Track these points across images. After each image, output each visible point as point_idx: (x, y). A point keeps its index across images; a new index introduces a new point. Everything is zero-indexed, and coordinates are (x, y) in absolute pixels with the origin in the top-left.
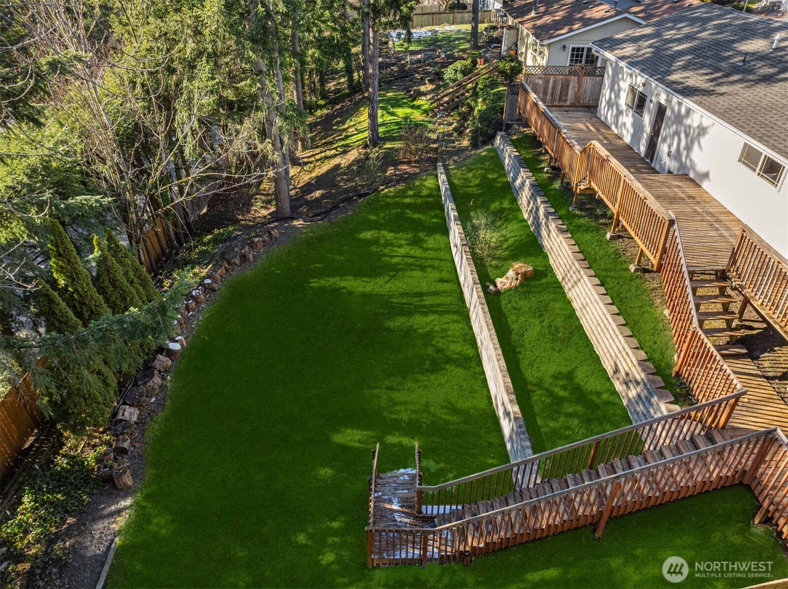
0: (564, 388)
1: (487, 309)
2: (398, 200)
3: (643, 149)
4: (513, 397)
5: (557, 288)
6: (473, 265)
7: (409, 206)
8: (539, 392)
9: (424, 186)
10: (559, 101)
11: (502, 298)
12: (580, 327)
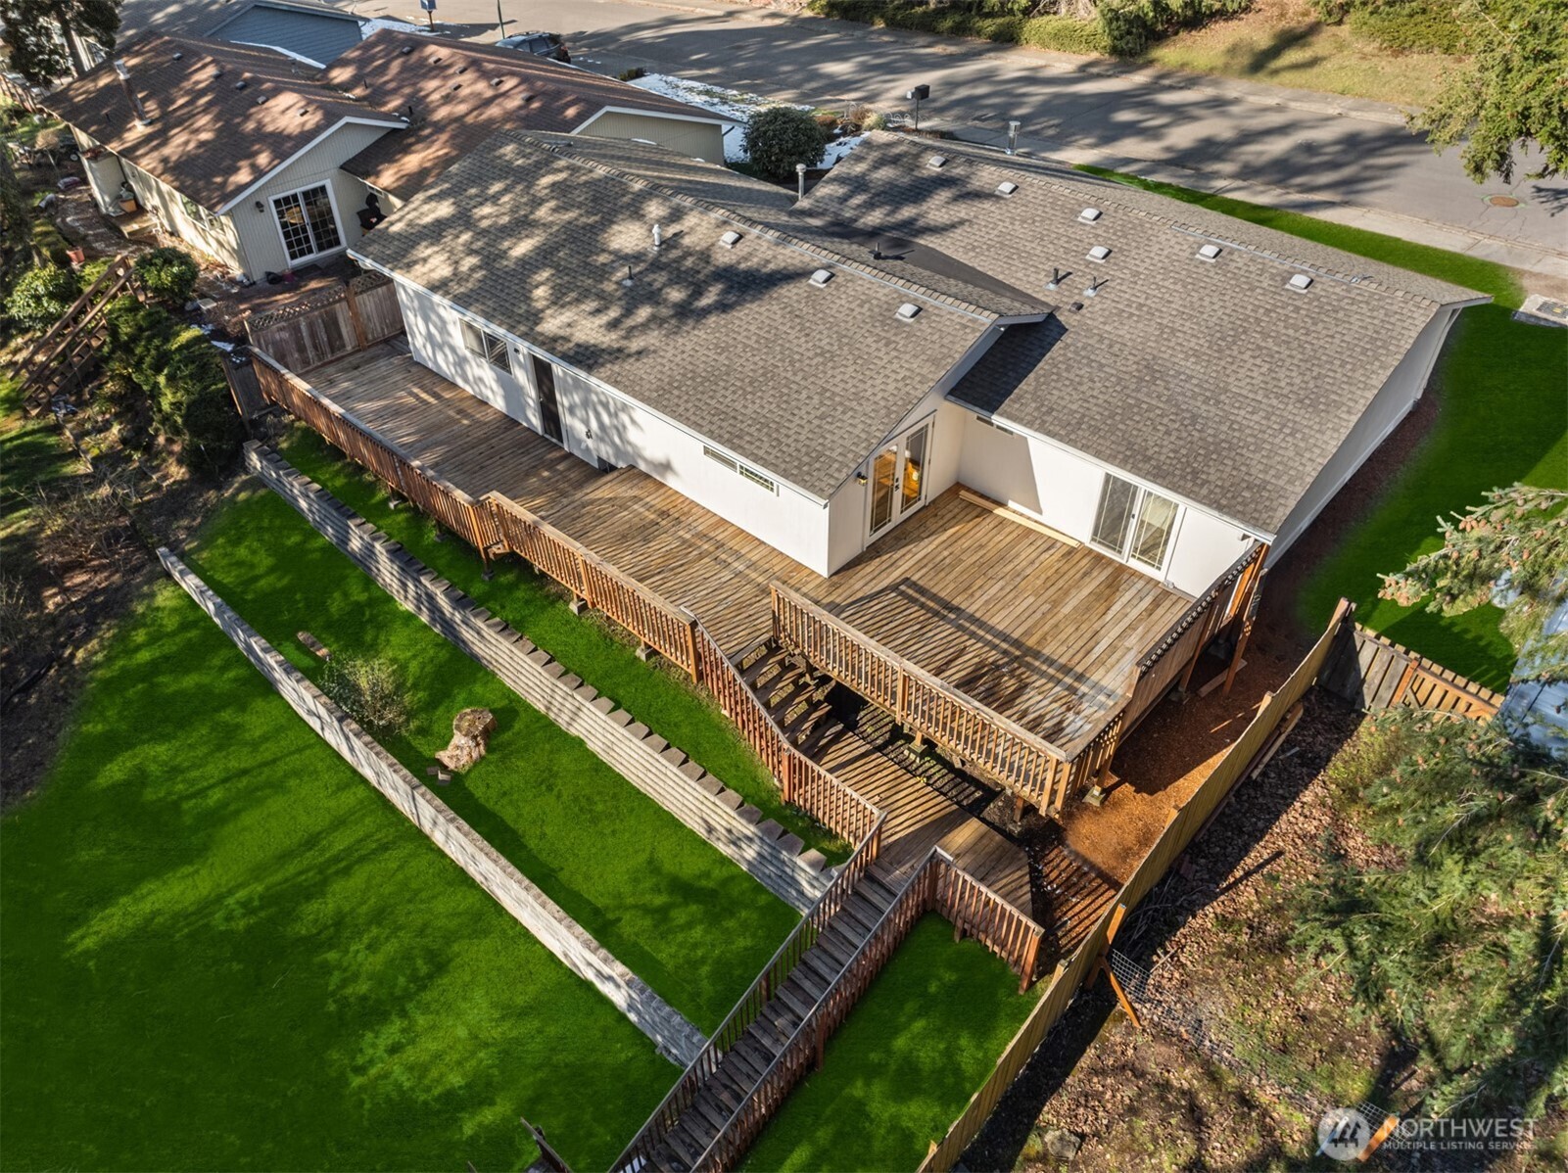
0: (656, 890)
1: (466, 827)
2: (121, 663)
3: (535, 421)
4: (603, 952)
5: (546, 726)
6: (384, 752)
7: (154, 668)
8: (627, 916)
9: (158, 609)
10: (333, 352)
11: (469, 784)
12: (620, 781)
